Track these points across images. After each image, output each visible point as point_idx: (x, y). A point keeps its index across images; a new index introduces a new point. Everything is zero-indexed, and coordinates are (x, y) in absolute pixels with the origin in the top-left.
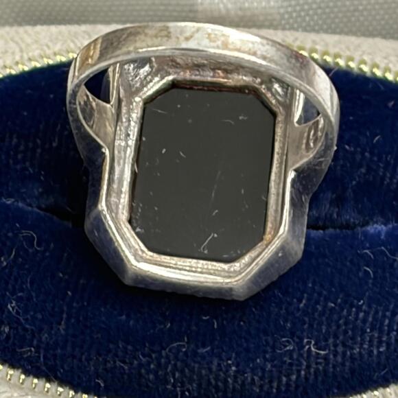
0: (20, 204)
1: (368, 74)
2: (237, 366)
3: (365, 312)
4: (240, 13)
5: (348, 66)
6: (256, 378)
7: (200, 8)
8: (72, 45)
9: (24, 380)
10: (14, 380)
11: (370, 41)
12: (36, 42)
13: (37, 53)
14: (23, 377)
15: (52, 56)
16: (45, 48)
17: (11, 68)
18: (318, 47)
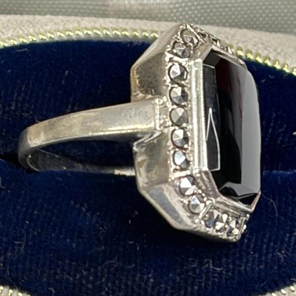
2: (155, 279)
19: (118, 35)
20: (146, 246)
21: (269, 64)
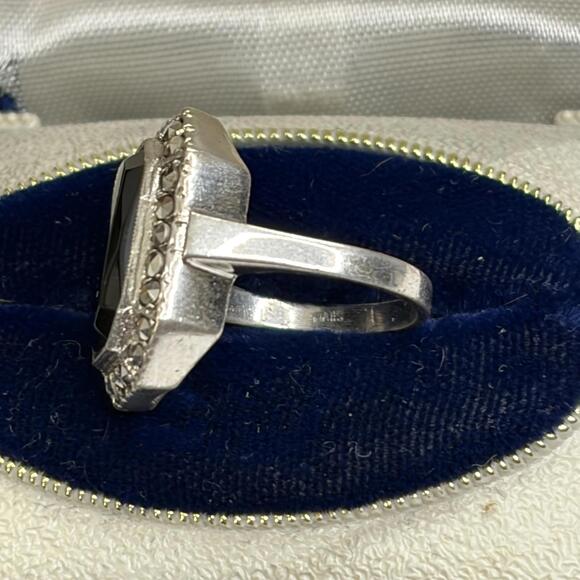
0: (71, 310)
1: (422, 158)
2: (282, 471)
3: (412, 409)
4: (305, 98)
5: (401, 151)
6: (301, 482)
7: (264, 95)
8: (124, 143)
9: (70, 492)
10: (61, 492)
11: (431, 121)
12: (91, 141)
13: (89, 152)
14: (69, 489)
15: (102, 156)
16: (98, 147)
17: (61, 170)
18: (371, 133)
19: (302, 140)
20: (267, 427)
21: (456, 165)
